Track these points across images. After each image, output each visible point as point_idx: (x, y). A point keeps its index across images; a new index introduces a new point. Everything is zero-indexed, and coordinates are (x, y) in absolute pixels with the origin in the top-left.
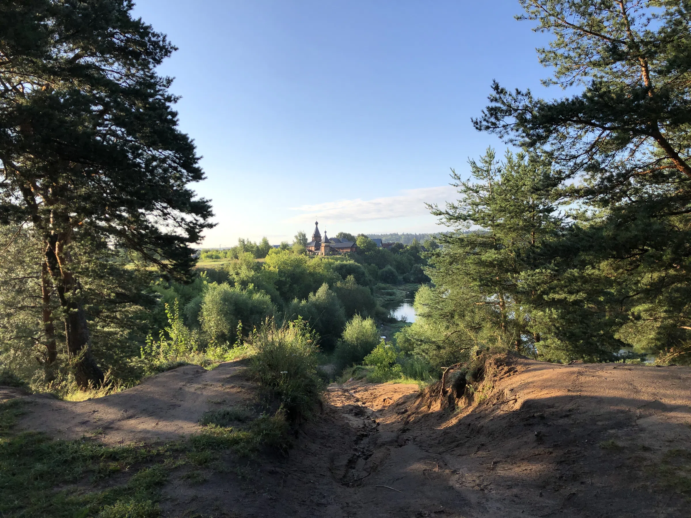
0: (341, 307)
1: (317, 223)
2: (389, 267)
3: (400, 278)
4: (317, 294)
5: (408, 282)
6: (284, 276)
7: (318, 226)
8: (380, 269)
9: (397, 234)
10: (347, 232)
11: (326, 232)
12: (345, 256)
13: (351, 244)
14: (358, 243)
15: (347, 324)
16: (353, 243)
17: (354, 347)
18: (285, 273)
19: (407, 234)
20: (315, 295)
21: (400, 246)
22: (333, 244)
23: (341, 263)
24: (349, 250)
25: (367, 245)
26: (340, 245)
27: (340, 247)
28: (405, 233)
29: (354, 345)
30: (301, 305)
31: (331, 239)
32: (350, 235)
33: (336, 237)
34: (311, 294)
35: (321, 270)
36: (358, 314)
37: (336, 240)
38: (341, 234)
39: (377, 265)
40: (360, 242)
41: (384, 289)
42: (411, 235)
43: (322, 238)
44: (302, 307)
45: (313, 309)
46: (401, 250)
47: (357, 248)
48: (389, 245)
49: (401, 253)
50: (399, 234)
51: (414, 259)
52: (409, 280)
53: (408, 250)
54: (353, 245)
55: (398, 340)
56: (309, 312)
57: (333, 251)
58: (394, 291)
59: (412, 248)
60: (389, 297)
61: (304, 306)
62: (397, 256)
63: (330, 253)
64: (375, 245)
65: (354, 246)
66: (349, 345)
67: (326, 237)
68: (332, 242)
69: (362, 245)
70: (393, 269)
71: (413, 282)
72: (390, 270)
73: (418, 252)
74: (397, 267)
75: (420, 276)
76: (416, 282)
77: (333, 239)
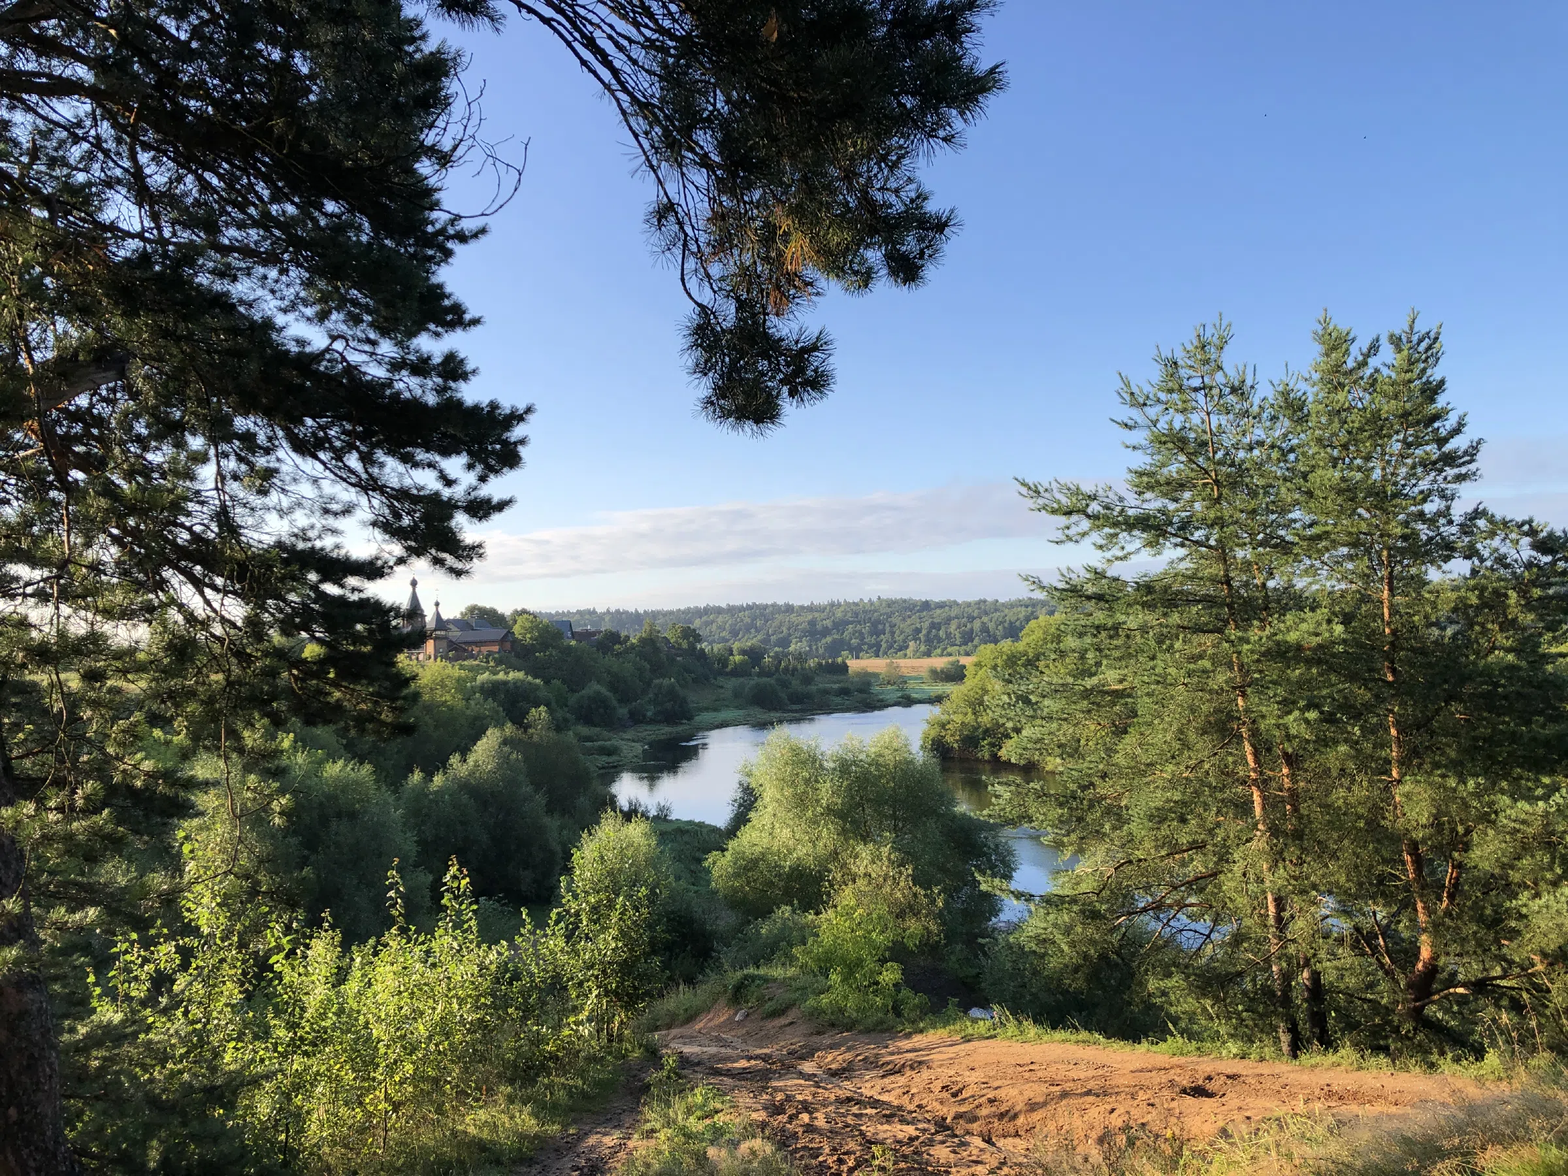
2: (596, 687)
3: (623, 711)
4: (471, 759)
5: (644, 722)
7: (417, 590)
8: (573, 691)
9: (594, 612)
10: (487, 604)
11: (437, 604)
12: (488, 662)
13: (500, 633)
14: (517, 629)
16: (505, 631)
19: (618, 611)
20: (465, 761)
21: (613, 638)
22: (455, 634)
23: (493, 678)
24: (496, 648)
25: (540, 635)
26: (470, 636)
27: (469, 639)
28: (613, 610)
30: (432, 787)
31: (449, 621)
32: (494, 612)
33: (459, 616)
34: (455, 760)
35: (448, 698)
37: (462, 624)
38: (472, 609)
39: (564, 682)
40: (523, 627)
41: (589, 739)
42: (626, 612)
43: (428, 619)
44: (436, 792)
46: (617, 647)
47: (515, 641)
48: (586, 635)
49: (619, 655)
50: (599, 611)
51: (649, 668)
52: (644, 716)
53: (633, 646)
54: (506, 635)
55: (715, 873)
57: (455, 649)
58: (615, 742)
59: (642, 641)
60: (605, 758)
61: (440, 791)
62: (609, 660)
63: (451, 654)
64: (558, 635)
65: (508, 637)
67: (438, 615)
68: (451, 626)
69: (528, 636)
70: (604, 691)
71: (652, 721)
72: (598, 693)
73: (657, 650)
74: (613, 687)
75: (669, 705)
76: (659, 722)
77: (454, 622)
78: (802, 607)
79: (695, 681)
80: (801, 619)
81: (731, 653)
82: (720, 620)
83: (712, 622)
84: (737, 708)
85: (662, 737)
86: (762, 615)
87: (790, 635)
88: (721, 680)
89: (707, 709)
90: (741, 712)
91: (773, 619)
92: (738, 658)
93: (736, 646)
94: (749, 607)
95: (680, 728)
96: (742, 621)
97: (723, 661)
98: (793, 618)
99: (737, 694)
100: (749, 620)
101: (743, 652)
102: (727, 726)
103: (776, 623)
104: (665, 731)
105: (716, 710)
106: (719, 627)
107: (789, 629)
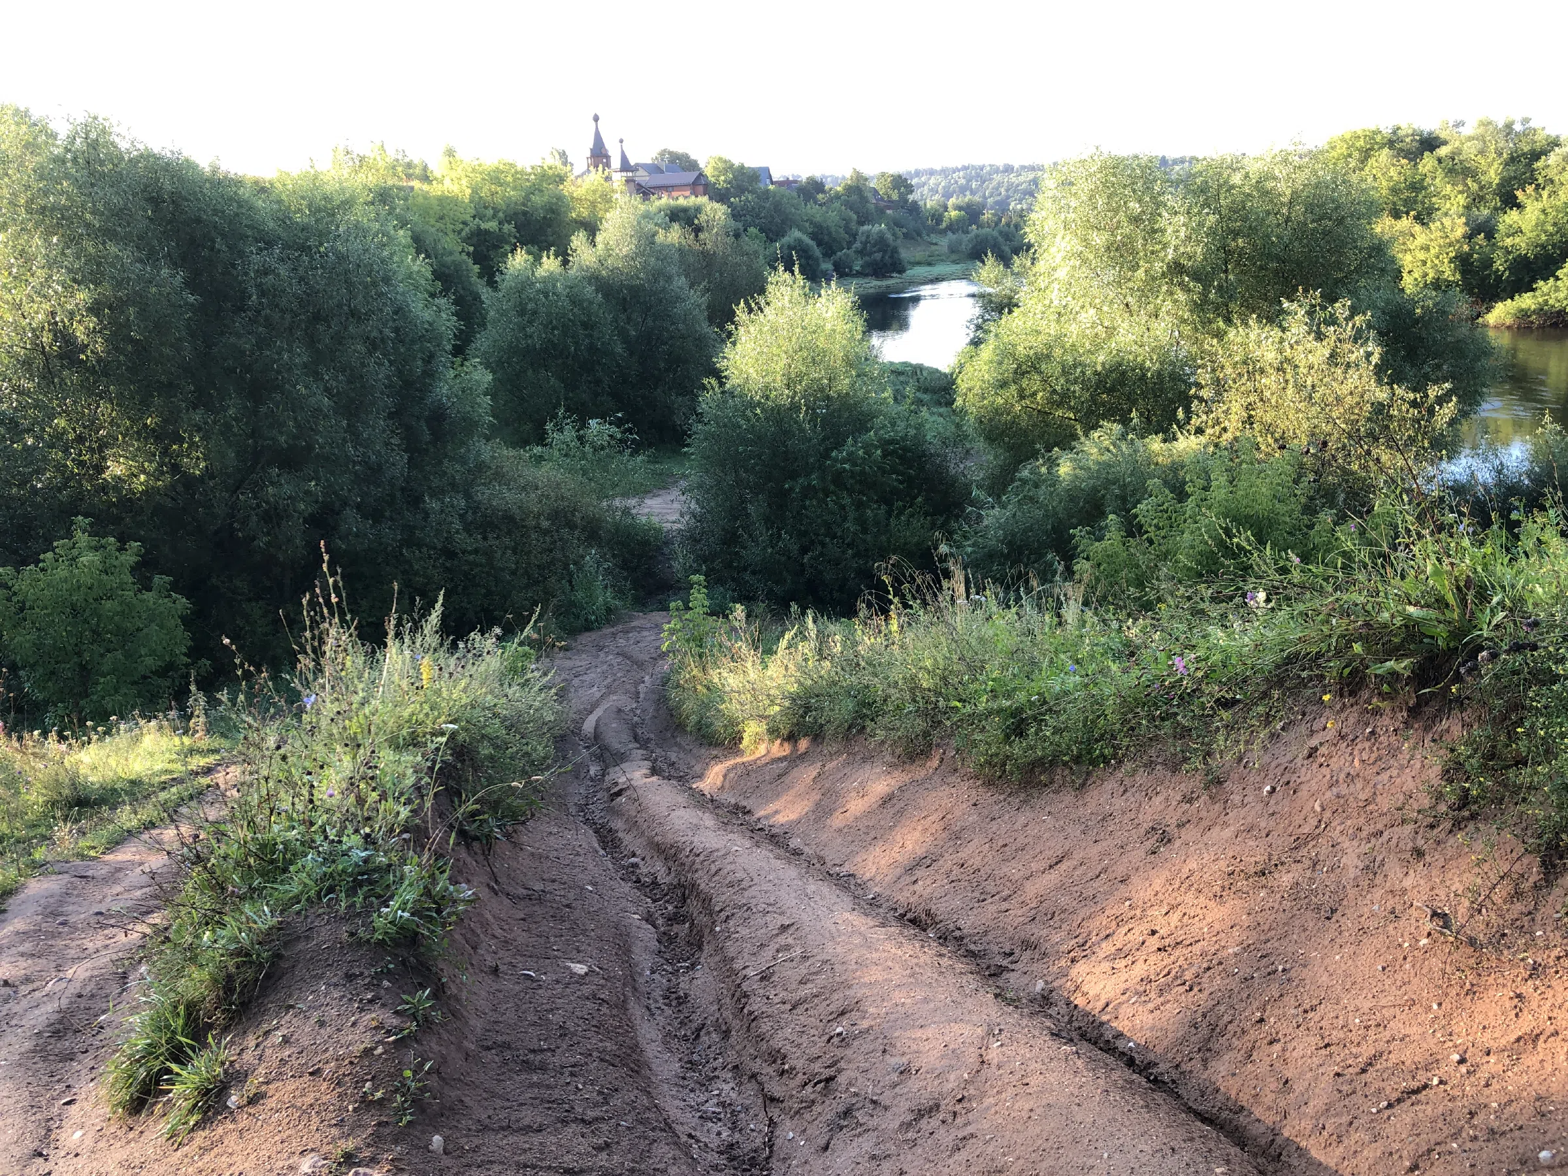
0: (691, 286)
1: (596, 119)
2: (797, 234)
3: (827, 265)
4: (599, 238)
5: (847, 275)
6: (494, 216)
7: (600, 127)
8: (772, 238)
10: (678, 149)
11: (623, 146)
13: (691, 177)
14: (709, 173)
15: (741, 313)
16: (696, 175)
17: (781, 417)
18: (496, 211)
20: (593, 244)
21: (816, 185)
22: (642, 177)
23: (672, 202)
24: (687, 191)
25: (736, 181)
26: (659, 180)
27: (658, 183)
29: (778, 409)
30: (541, 272)
31: (639, 164)
32: (687, 157)
33: (650, 162)
36: (789, 268)
37: (654, 169)
39: (762, 228)
40: (718, 171)
43: (613, 158)
44: (544, 280)
45: (589, 290)
46: (820, 195)
47: (708, 185)
48: (787, 183)
49: (823, 203)
51: (855, 217)
52: (850, 268)
53: (837, 196)
54: (698, 178)
56: (573, 303)
57: (643, 193)
59: (849, 189)
61: (551, 279)
62: (812, 210)
64: (756, 180)
65: (700, 180)
66: (752, 405)
67: (624, 159)
69: (722, 178)
70: (807, 240)
71: (859, 274)
72: (800, 241)
73: (864, 199)
74: (814, 236)
75: (878, 256)
76: (866, 275)
77: (645, 166)
78: (1023, 167)
79: (906, 236)
80: (1021, 179)
81: (946, 208)
82: (932, 181)
83: (924, 184)
84: (955, 262)
85: (871, 291)
86: (978, 175)
87: (1008, 197)
88: (934, 238)
89: (919, 263)
90: (958, 267)
91: (991, 179)
92: (954, 214)
93: (952, 202)
94: (965, 168)
95: (890, 282)
96: (956, 182)
97: (937, 217)
98: (1013, 178)
99: (953, 250)
100: (963, 181)
101: (959, 208)
102: (943, 280)
103: (994, 183)
104: (873, 285)
105: (930, 264)
106: (931, 190)
107: (1007, 190)
